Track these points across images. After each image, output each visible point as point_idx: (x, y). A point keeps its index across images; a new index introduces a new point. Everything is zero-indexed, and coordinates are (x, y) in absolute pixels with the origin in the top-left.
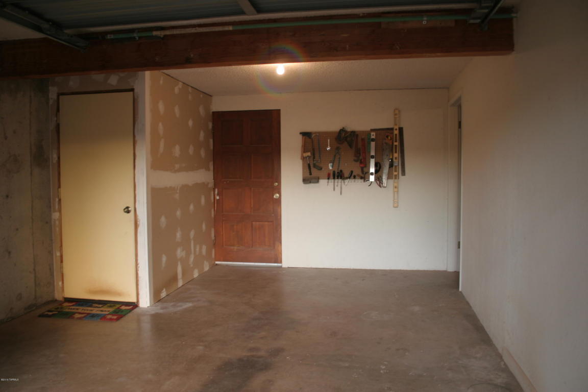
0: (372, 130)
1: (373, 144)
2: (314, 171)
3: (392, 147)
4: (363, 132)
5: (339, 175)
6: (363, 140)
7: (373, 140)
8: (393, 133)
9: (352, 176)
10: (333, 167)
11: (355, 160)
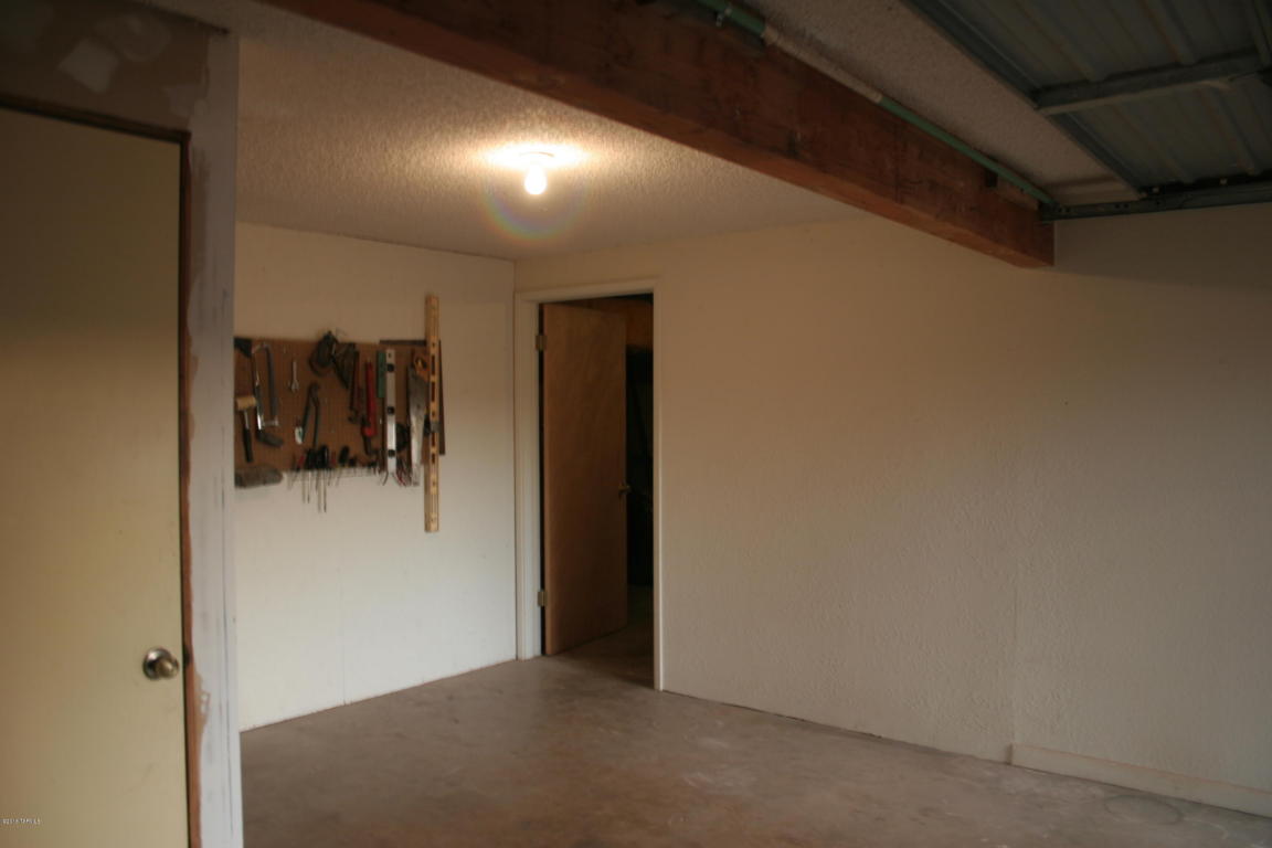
0: (386, 343)
1: (391, 378)
2: (258, 449)
3: (428, 386)
4: (369, 346)
5: (316, 460)
6: (368, 366)
7: (391, 368)
8: (426, 352)
9: (347, 460)
10: (303, 437)
11: (350, 419)
